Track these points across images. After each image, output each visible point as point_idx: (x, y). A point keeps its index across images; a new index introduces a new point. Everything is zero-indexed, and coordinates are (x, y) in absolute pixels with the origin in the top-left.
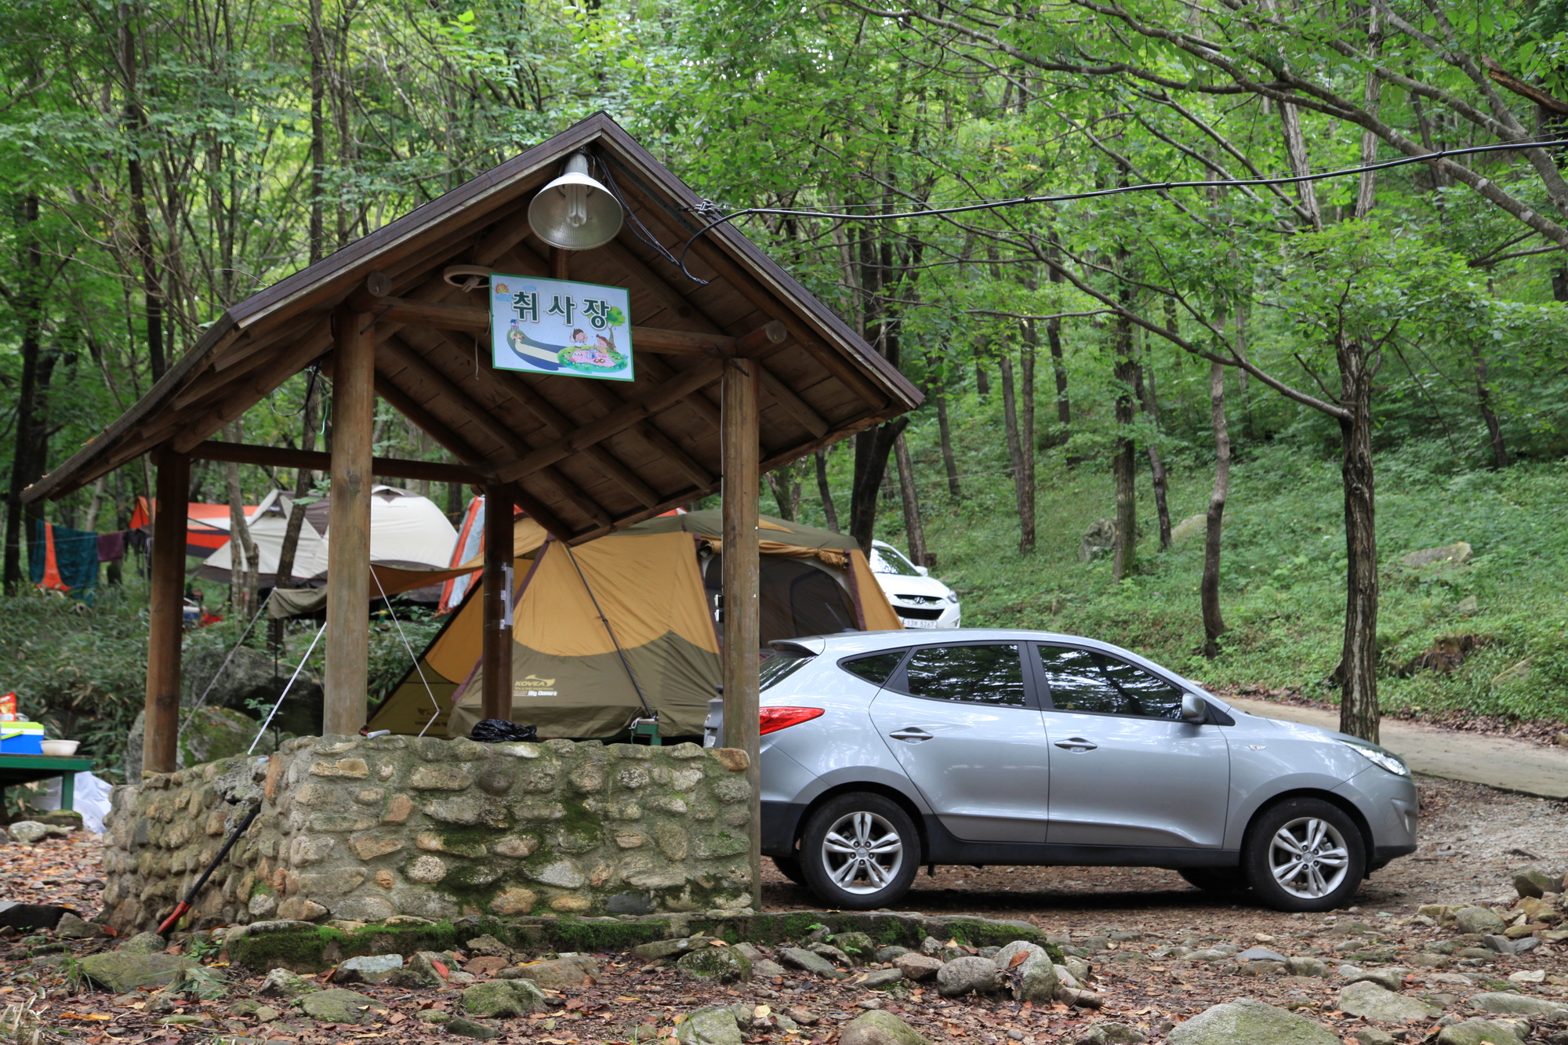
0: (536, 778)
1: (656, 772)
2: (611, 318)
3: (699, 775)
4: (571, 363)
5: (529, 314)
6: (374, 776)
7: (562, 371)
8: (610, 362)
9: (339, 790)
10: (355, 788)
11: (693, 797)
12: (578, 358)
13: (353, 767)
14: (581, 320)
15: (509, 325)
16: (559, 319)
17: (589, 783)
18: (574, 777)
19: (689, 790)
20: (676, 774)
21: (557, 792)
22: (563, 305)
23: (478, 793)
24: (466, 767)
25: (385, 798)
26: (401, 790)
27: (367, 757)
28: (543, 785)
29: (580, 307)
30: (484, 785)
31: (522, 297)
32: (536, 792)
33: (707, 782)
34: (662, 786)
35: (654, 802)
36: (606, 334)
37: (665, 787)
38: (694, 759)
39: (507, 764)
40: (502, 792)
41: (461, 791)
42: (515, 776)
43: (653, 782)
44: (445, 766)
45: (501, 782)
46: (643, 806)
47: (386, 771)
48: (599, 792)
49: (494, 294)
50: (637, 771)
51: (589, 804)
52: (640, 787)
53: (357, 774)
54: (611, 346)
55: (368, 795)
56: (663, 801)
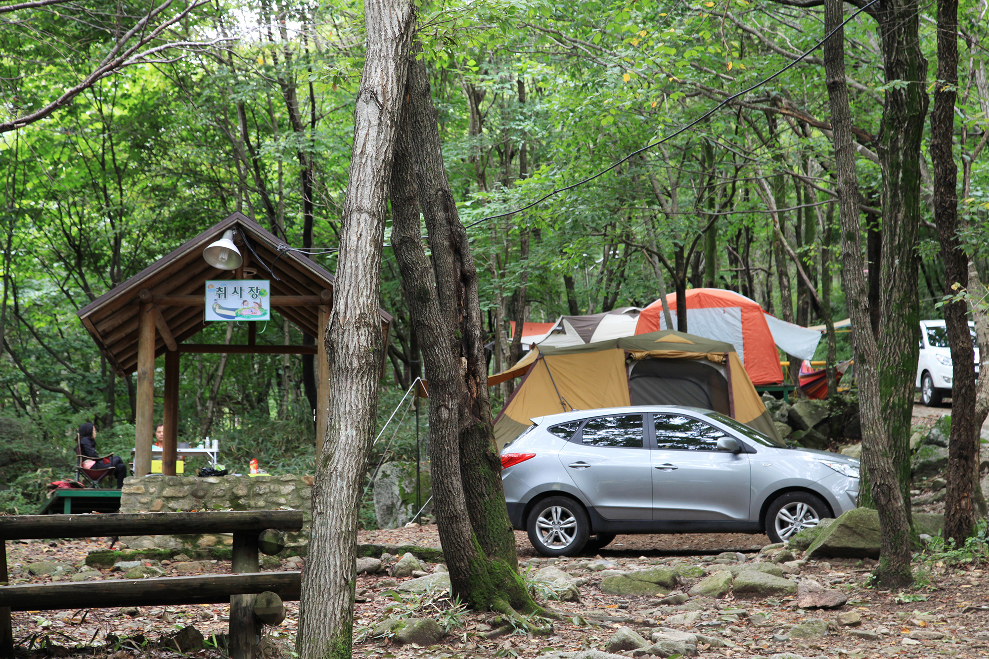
0: (216, 491)
1: (272, 487)
2: (261, 294)
3: (293, 488)
4: (241, 315)
5: (222, 296)
6: (146, 493)
7: (237, 319)
8: (259, 313)
9: (132, 498)
10: (139, 497)
11: (290, 497)
12: (244, 313)
13: (138, 489)
14: (247, 296)
15: (213, 302)
16: (237, 296)
17: (241, 493)
18: (234, 490)
19: (288, 494)
20: (282, 487)
21: (227, 496)
22: (238, 291)
23: (192, 498)
24: (186, 488)
25: (151, 501)
26: (159, 498)
27: (145, 485)
28: (220, 494)
29: (246, 290)
30: (194, 495)
31: (220, 289)
32: (217, 497)
33: (297, 490)
34: (275, 493)
35: (270, 499)
36: (258, 301)
37: (276, 493)
38: (290, 481)
39: (205, 486)
40: (202, 497)
41: (184, 497)
42: (208, 490)
43: (271, 491)
44: (177, 488)
45: (201, 493)
46: (266, 502)
47: (152, 490)
48: (246, 496)
49: (207, 289)
50: (263, 487)
51: (241, 501)
52: (265, 493)
53: (139, 492)
54: (260, 306)
55: (144, 500)
56: (275, 499)
